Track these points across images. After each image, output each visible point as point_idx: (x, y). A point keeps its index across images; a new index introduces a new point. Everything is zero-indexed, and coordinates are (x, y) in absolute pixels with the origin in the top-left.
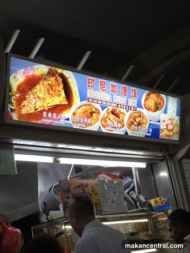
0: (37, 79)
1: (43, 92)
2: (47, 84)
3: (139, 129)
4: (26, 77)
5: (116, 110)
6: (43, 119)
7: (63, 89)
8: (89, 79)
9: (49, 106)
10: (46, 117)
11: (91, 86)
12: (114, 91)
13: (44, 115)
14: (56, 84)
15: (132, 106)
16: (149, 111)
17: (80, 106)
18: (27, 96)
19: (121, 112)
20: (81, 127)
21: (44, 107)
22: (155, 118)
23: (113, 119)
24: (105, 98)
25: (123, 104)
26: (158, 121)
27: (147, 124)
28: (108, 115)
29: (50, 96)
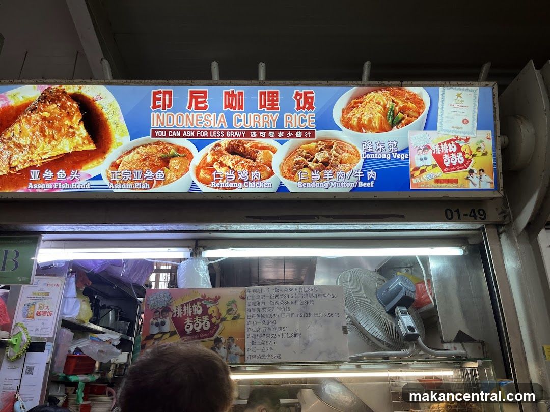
0: (14, 113)
1: (28, 135)
2: (38, 118)
3: (328, 175)
5: (243, 144)
6: (30, 184)
7: (82, 121)
8: (154, 92)
9: (44, 159)
10: (39, 179)
11: (162, 106)
12: (234, 105)
13: (33, 176)
14: (62, 115)
15: (298, 128)
16: (364, 131)
17: (132, 147)
19: (260, 146)
20: (136, 189)
21: (30, 161)
22: (386, 145)
23: (233, 165)
24: (205, 124)
25: (266, 128)
26: (398, 150)
27: (355, 161)
28: (216, 157)
29: (47, 140)
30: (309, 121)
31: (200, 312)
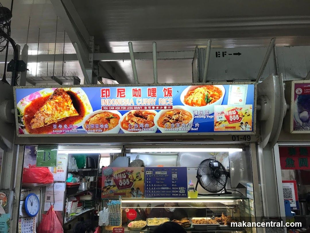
0: (44, 100)
1: (50, 110)
2: (54, 102)
3: (178, 125)
4: (32, 101)
5: (141, 113)
6: (54, 130)
7: (72, 103)
8: (102, 90)
9: (58, 120)
10: (57, 128)
11: (105, 96)
12: (137, 95)
13: (54, 127)
14: (64, 101)
15: (165, 105)
16: (194, 106)
18: (35, 115)
19: (148, 113)
20: (97, 132)
21: (53, 121)
22: (204, 112)
23: (137, 121)
24: (125, 104)
25: (151, 105)
26: (209, 114)
27: (190, 119)
28: (130, 118)
29: (58, 112)
30: (170, 101)
31: (125, 177)
